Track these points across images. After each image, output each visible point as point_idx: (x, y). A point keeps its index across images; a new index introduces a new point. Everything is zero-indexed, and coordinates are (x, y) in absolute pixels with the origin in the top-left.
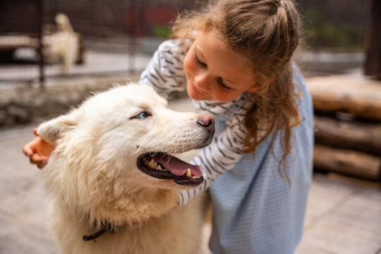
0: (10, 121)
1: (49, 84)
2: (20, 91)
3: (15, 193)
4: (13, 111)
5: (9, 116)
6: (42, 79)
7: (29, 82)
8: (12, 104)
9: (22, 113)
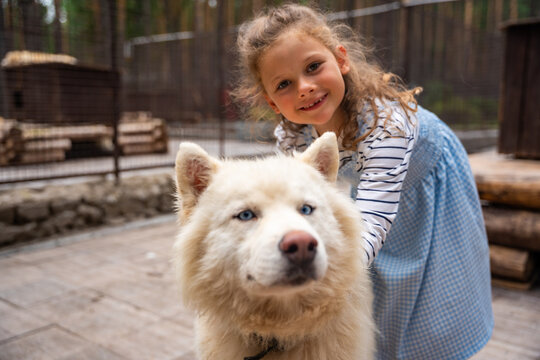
0: (80, 222)
1: (124, 176)
2: (91, 185)
3: (81, 307)
4: (83, 209)
5: (79, 216)
6: (117, 172)
7: (103, 174)
8: (83, 201)
9: (93, 211)
